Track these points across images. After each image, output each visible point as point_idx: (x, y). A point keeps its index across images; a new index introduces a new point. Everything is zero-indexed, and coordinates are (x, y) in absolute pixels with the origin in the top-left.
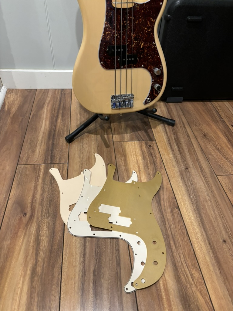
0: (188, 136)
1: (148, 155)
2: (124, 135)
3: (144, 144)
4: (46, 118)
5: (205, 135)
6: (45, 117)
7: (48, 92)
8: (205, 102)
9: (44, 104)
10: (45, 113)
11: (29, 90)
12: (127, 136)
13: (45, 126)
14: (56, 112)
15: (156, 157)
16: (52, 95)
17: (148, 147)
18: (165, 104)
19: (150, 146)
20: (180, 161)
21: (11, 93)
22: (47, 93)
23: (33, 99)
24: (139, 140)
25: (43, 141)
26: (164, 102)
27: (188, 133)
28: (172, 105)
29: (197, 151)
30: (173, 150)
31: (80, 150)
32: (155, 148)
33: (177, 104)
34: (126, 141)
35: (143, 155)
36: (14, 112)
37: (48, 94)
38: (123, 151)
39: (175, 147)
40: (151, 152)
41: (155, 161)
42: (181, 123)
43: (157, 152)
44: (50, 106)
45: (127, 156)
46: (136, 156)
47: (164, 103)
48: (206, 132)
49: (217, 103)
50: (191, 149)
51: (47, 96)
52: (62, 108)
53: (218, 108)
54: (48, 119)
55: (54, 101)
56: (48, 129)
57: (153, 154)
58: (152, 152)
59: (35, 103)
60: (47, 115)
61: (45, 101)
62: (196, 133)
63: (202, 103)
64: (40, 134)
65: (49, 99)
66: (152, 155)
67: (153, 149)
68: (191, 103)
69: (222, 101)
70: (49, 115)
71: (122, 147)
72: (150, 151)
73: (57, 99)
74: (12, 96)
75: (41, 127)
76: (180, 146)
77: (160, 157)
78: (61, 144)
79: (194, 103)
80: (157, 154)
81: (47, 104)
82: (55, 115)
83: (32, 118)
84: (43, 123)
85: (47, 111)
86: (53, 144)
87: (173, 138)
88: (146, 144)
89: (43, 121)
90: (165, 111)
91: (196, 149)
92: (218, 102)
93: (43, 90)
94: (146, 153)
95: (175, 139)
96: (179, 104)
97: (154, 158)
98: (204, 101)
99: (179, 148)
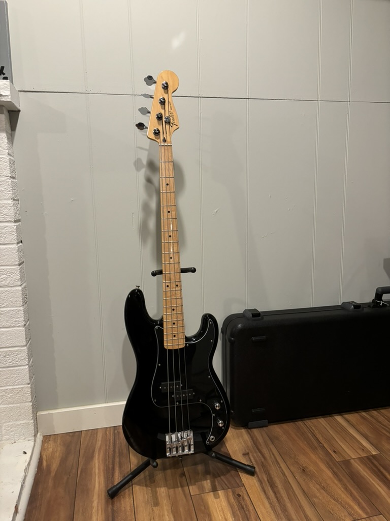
0: (284, 474)
1: (238, 509)
2: (203, 482)
3: (231, 494)
4: (99, 473)
5: (304, 470)
6: (97, 471)
7: (97, 432)
8: (296, 423)
9: (94, 451)
10: (97, 465)
11: (71, 434)
12: (207, 484)
13: (99, 484)
14: (111, 461)
15: (249, 511)
16: (102, 438)
17: (237, 498)
18: (248, 431)
19: (239, 495)
20: (280, 512)
21: (48, 442)
22: (95, 435)
23: (78, 446)
24: (223, 489)
25: (100, 508)
26: (246, 428)
27: (283, 470)
28: (256, 432)
29: (298, 495)
30: (268, 498)
31: (150, 514)
32: (246, 497)
33: (262, 429)
34: (207, 491)
35: (232, 510)
36: (56, 470)
37: (97, 436)
38: (205, 508)
39: (271, 494)
40: (241, 505)
41: (248, 516)
42: (272, 456)
43: (249, 503)
44: (102, 454)
45: (212, 514)
46: (223, 512)
47: (246, 430)
48: (304, 466)
49: (311, 422)
50: (291, 493)
51: (96, 439)
52: (118, 455)
53: (313, 428)
54: (102, 474)
55: (106, 446)
56: (104, 489)
57: (244, 506)
58: (243, 504)
59: (82, 452)
60: (99, 469)
61: (95, 448)
62: (292, 468)
63: (292, 423)
64: (94, 498)
65: (99, 443)
66: (243, 508)
67: (244, 499)
68: (279, 425)
69: (317, 417)
70: (102, 468)
71: (203, 502)
72: (240, 503)
73: (110, 442)
74: (51, 446)
75: (94, 487)
76: (276, 489)
77: (254, 510)
78: (123, 509)
79: (282, 425)
80: (249, 505)
81: (97, 451)
82: (111, 466)
83: (80, 476)
84: (95, 481)
85: (99, 462)
86: (113, 510)
87: (266, 479)
88: (234, 493)
89: (95, 477)
90: (249, 440)
91: (296, 492)
92: (312, 420)
93: (90, 431)
94: (236, 507)
95: (268, 480)
96: (265, 428)
97: (247, 512)
98: (295, 420)
99: (275, 493)
